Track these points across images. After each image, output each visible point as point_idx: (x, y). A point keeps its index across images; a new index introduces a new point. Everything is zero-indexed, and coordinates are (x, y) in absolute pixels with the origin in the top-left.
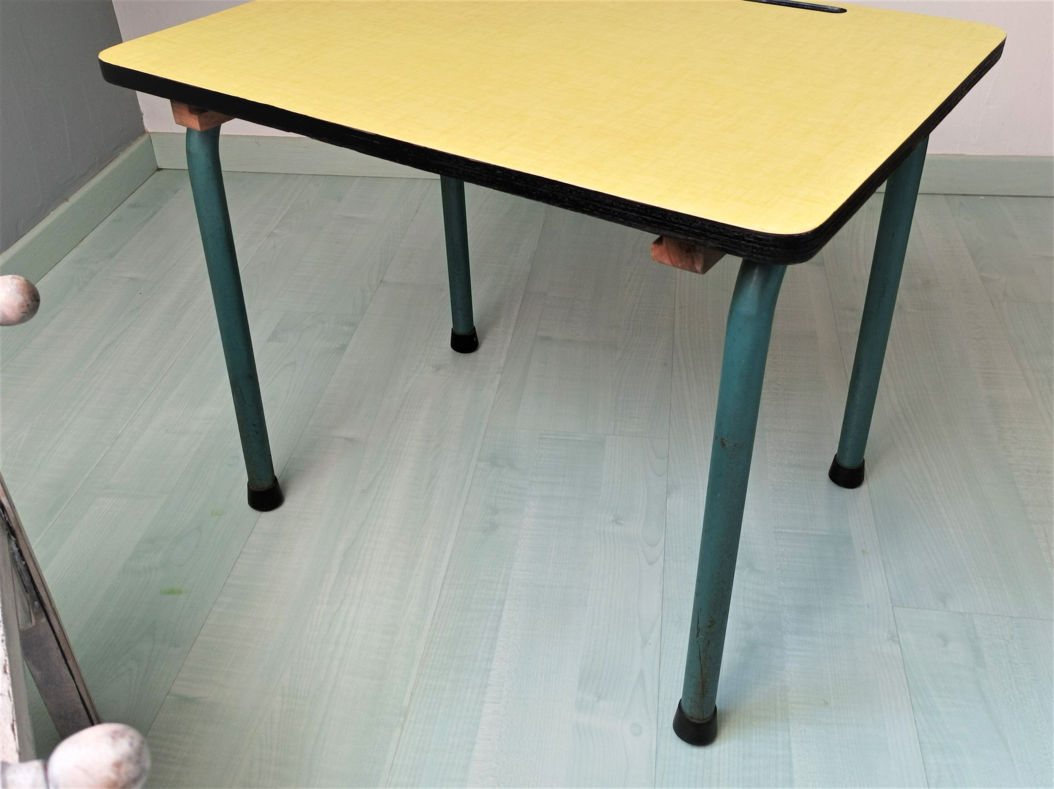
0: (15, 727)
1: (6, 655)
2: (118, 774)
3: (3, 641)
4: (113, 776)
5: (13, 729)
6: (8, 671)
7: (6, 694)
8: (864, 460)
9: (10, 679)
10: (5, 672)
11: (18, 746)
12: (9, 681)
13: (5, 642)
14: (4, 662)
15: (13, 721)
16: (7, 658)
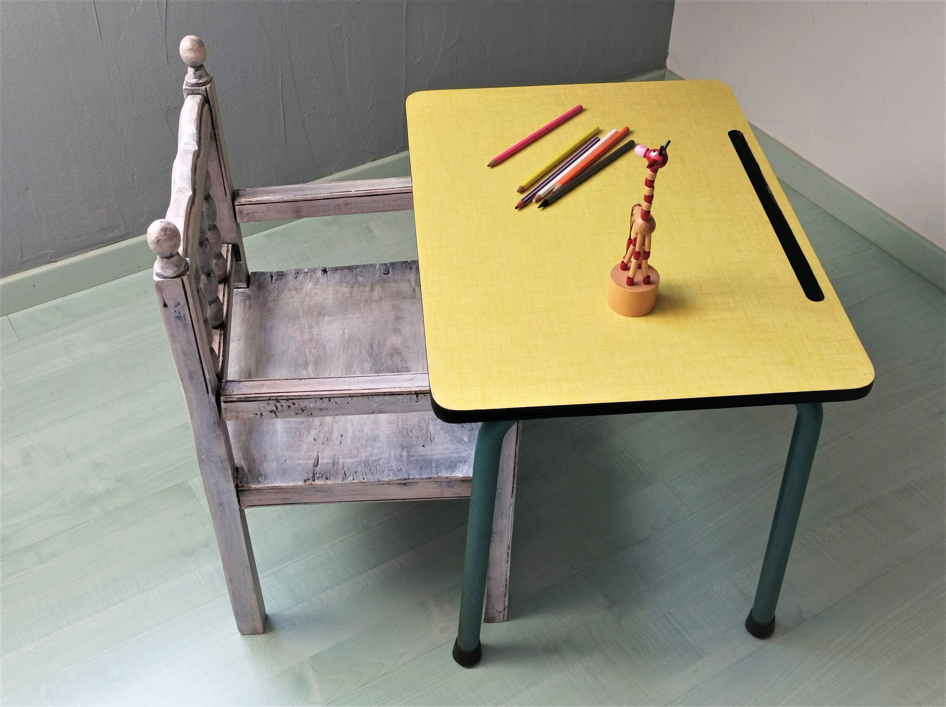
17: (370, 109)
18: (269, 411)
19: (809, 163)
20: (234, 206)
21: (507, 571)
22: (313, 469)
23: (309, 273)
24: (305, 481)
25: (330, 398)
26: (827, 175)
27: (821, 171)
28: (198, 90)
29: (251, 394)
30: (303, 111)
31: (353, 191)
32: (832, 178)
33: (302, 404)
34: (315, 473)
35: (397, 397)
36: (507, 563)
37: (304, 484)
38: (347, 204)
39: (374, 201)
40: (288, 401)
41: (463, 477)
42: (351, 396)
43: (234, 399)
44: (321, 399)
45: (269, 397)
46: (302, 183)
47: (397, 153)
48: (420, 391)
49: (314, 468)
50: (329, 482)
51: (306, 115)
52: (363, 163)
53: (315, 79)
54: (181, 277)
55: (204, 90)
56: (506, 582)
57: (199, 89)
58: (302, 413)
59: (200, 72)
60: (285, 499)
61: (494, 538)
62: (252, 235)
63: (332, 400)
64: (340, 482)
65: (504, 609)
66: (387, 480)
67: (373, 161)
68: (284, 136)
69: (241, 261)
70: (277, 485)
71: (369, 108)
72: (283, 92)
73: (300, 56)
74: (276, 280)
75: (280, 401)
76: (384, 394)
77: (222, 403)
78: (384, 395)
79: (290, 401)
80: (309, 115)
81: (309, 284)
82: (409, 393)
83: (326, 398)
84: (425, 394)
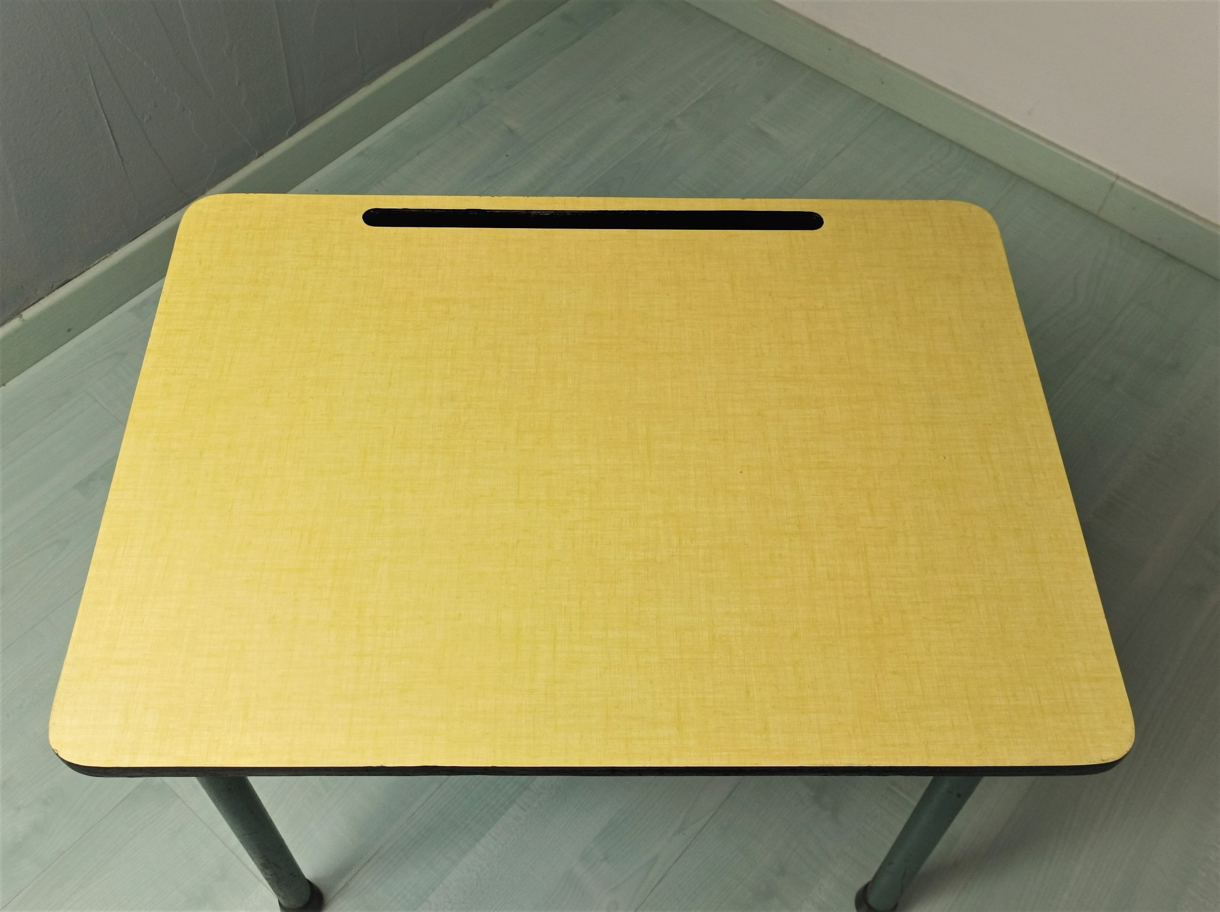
17: (239, 84)
19: (850, 42)
26: (878, 56)
27: (869, 51)
30: (139, 116)
32: (885, 60)
46: (164, 217)
47: (290, 135)
51: (145, 120)
52: (246, 163)
53: (145, 63)
62: (111, 313)
67: (258, 157)
68: (120, 160)
71: (237, 84)
72: (100, 94)
73: (112, 33)
80: (150, 118)
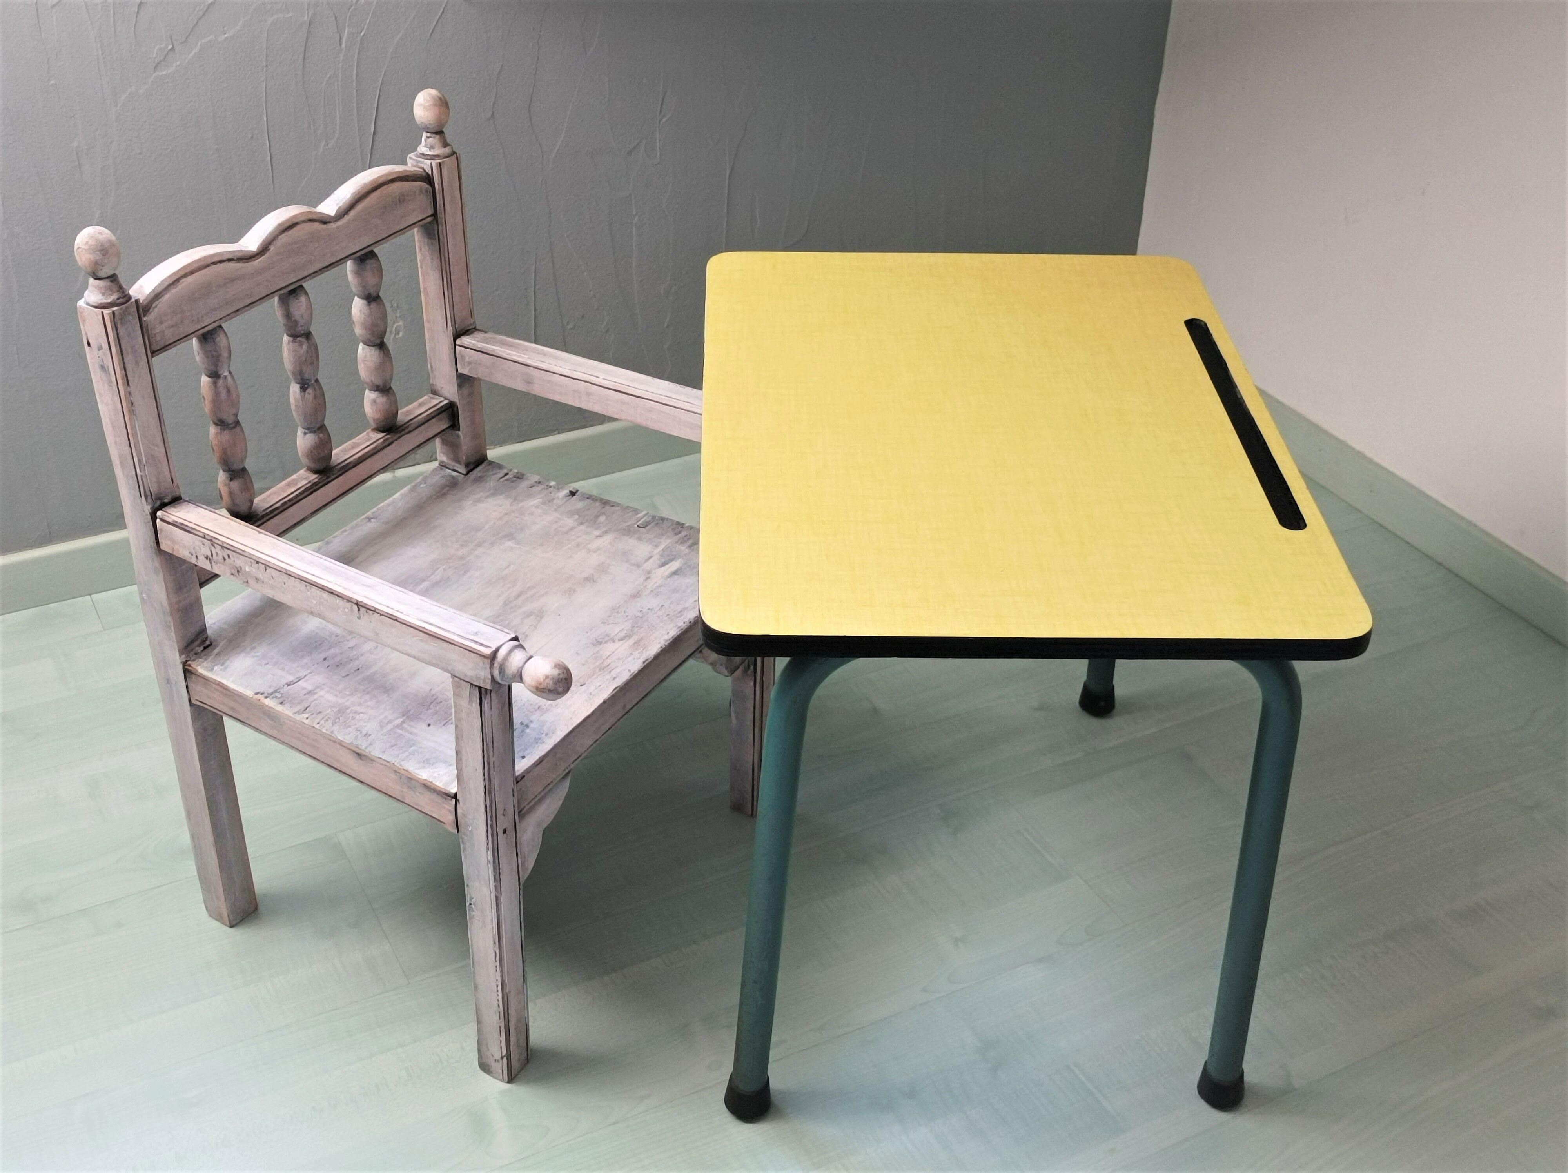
0: (616, 690)
1: (654, 655)
2: (544, 680)
3: (661, 647)
4: (542, 680)
5: (614, 690)
6: (645, 663)
7: (632, 672)
8: (1243, 1070)
9: (642, 667)
10: (644, 662)
11: (607, 698)
12: (640, 668)
13: (661, 649)
14: (649, 657)
15: (619, 686)
16: (652, 657)
18: (204, 555)
20: (455, 345)
21: (497, 986)
22: (282, 686)
23: (551, 489)
24: (257, 693)
25: (267, 566)
28: (422, 163)
29: (191, 523)
31: (601, 377)
33: (239, 562)
34: (278, 691)
35: (336, 600)
36: (497, 971)
37: (251, 696)
38: (588, 394)
39: (623, 403)
40: (223, 549)
41: (426, 780)
42: (289, 574)
43: (170, 520)
44: (257, 562)
45: (205, 534)
48: (362, 602)
49: (284, 686)
50: (280, 708)
54: (103, 310)
55: (428, 165)
56: (499, 1006)
57: (424, 162)
58: (236, 574)
59: (432, 141)
60: (232, 709)
61: (474, 913)
63: (269, 570)
64: (290, 714)
65: (502, 1058)
66: (341, 738)
69: (459, 430)
70: (224, 682)
74: (507, 480)
75: (216, 545)
76: (323, 588)
77: (158, 520)
78: (324, 590)
79: (225, 550)
81: (537, 499)
82: (350, 600)
83: (263, 564)
84: (368, 611)
